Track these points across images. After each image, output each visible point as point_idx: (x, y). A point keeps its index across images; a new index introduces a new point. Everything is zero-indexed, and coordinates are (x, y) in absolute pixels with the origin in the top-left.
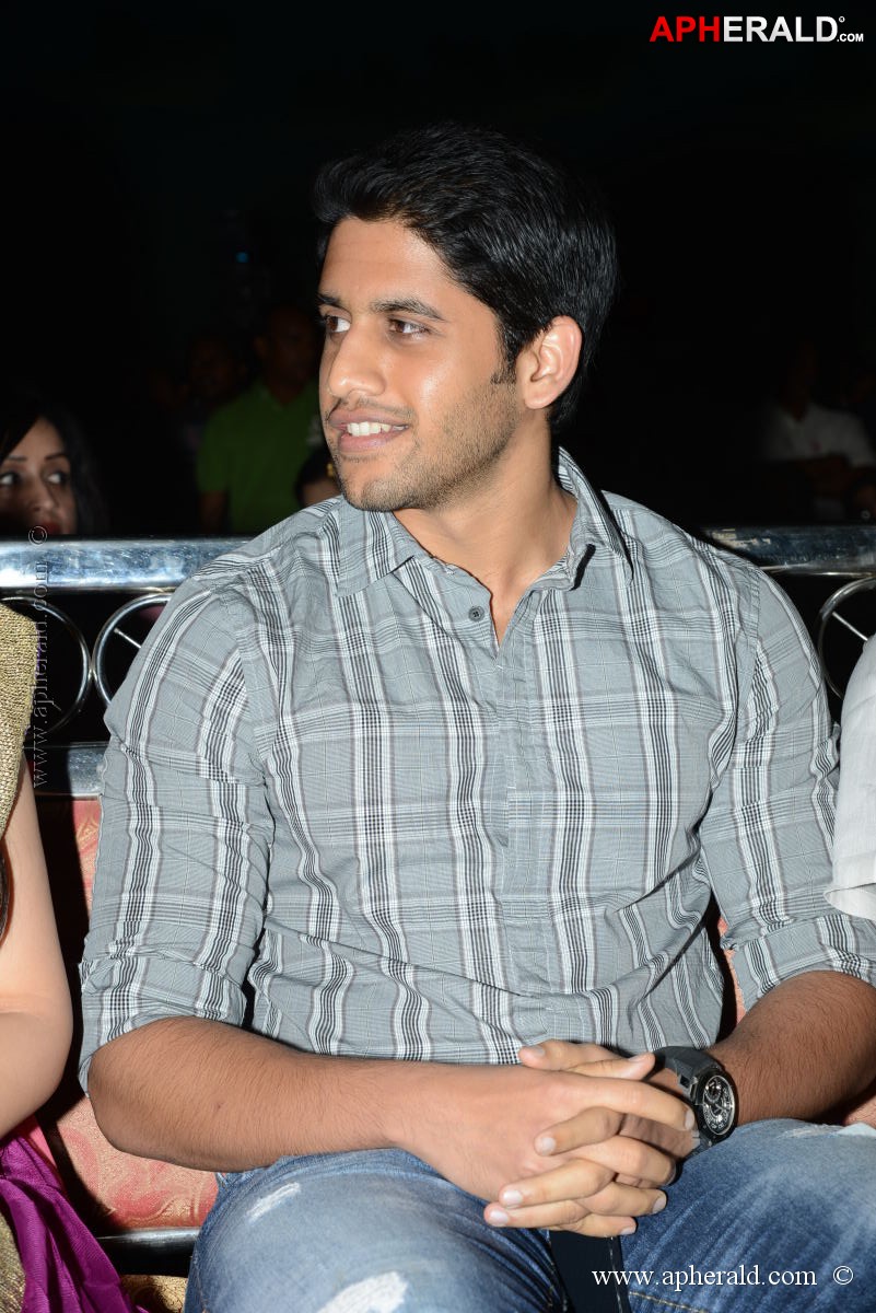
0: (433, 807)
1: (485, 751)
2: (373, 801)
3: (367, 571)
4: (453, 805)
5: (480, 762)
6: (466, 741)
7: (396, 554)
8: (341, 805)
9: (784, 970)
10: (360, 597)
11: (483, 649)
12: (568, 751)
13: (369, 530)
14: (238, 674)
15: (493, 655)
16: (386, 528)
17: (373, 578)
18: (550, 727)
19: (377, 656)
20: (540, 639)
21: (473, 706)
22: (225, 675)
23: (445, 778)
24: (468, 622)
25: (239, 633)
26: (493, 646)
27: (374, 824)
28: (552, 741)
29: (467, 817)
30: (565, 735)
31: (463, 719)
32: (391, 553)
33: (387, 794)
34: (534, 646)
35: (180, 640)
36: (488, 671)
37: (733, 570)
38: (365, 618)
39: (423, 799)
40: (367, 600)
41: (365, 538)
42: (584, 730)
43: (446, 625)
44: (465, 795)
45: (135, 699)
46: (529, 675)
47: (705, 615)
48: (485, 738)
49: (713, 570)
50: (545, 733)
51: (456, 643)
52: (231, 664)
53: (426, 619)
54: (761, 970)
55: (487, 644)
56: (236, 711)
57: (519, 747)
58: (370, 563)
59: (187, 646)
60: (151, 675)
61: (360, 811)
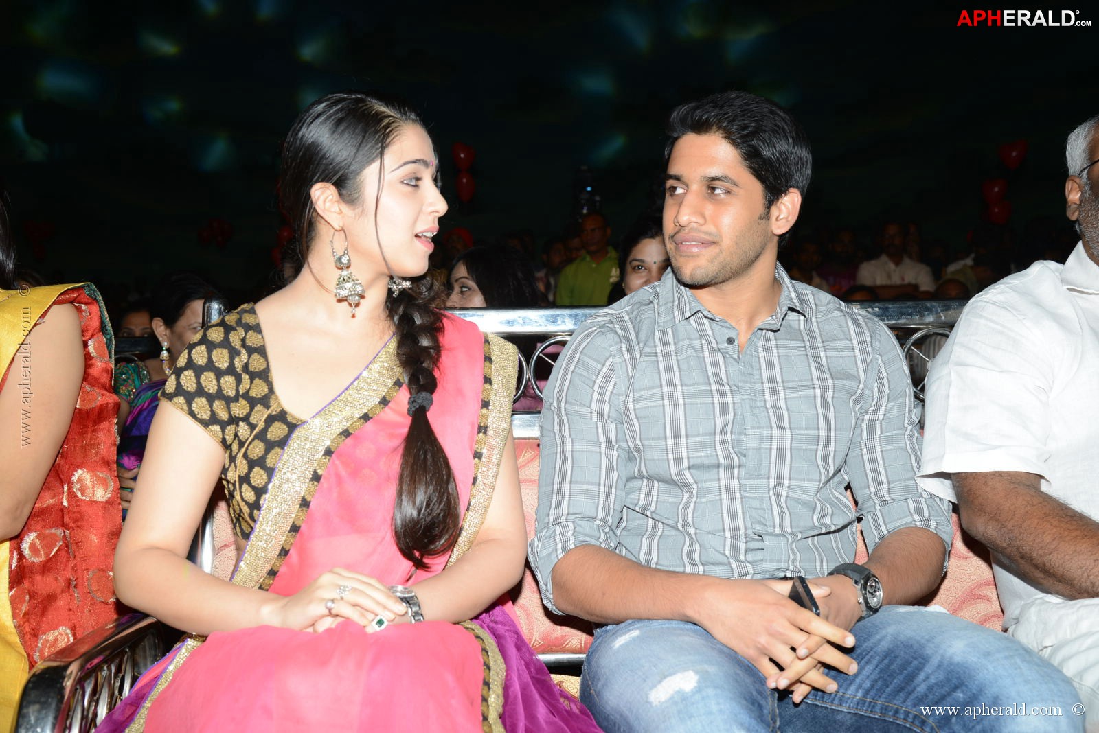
0: (707, 438)
1: (734, 410)
2: (676, 436)
3: (674, 318)
4: (718, 437)
5: (732, 415)
6: (724, 405)
7: (690, 309)
8: (659, 438)
9: (890, 527)
10: (669, 330)
11: (734, 359)
12: (777, 409)
13: (676, 297)
14: (612, 369)
15: (737, 361)
16: (685, 296)
17: (677, 321)
18: (768, 398)
19: (677, 360)
20: (761, 354)
21: (727, 387)
22: (605, 370)
23: (713, 427)
24: (726, 345)
25: (612, 349)
26: (739, 357)
27: (677, 449)
28: (769, 405)
29: (724, 443)
30: (775, 401)
31: (722, 394)
32: (687, 308)
33: (683, 433)
34: (759, 358)
35: (582, 351)
36: (735, 369)
37: (866, 320)
38: (671, 341)
39: (703, 435)
40: (673, 332)
41: (673, 301)
42: (786, 399)
43: (715, 345)
44: (723, 433)
45: (559, 381)
46: (756, 372)
47: (849, 343)
48: (734, 403)
49: (855, 322)
50: (765, 401)
51: (719, 354)
52: (608, 364)
53: (704, 342)
54: (878, 527)
55: (736, 356)
56: (610, 388)
57: (751, 407)
58: (676, 313)
59: (585, 355)
60: (566, 370)
61: (669, 442)
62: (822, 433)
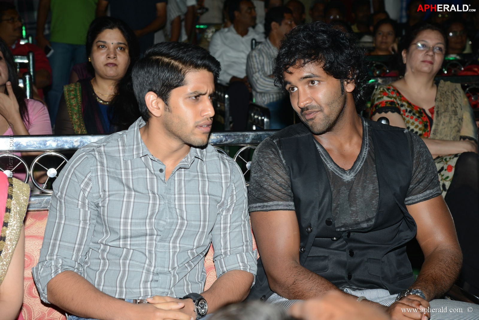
0: (142, 221)
1: (159, 208)
2: (126, 218)
3: (133, 155)
4: (148, 221)
5: (157, 210)
6: (154, 204)
7: (142, 153)
8: (117, 218)
9: (228, 268)
10: (129, 161)
11: (162, 180)
12: (181, 210)
13: (135, 143)
14: (90, 180)
15: (164, 182)
16: (141, 145)
17: (135, 157)
18: (177, 203)
19: (132, 179)
20: (176, 179)
21: (157, 196)
22: (86, 180)
23: (146, 214)
24: (159, 172)
25: (91, 168)
26: (165, 180)
27: (125, 224)
28: (177, 207)
29: (151, 224)
30: (180, 205)
31: (154, 199)
32: (141, 152)
33: (130, 217)
34: (175, 180)
35: (75, 168)
36: (162, 186)
37: (230, 163)
38: (130, 167)
39: (140, 219)
40: (131, 162)
41: (134, 145)
42: (185, 204)
43: (153, 172)
44: (151, 218)
45: (62, 183)
46: (172, 188)
47: (220, 175)
48: (159, 204)
49: (224, 164)
50: (175, 205)
51: (155, 177)
52: (88, 176)
53: (148, 170)
54: (222, 267)
55: (163, 179)
56: (88, 190)
57: (169, 207)
58: (135, 153)
59: (77, 170)
60: (67, 177)
61: (122, 220)
62: (202, 223)
